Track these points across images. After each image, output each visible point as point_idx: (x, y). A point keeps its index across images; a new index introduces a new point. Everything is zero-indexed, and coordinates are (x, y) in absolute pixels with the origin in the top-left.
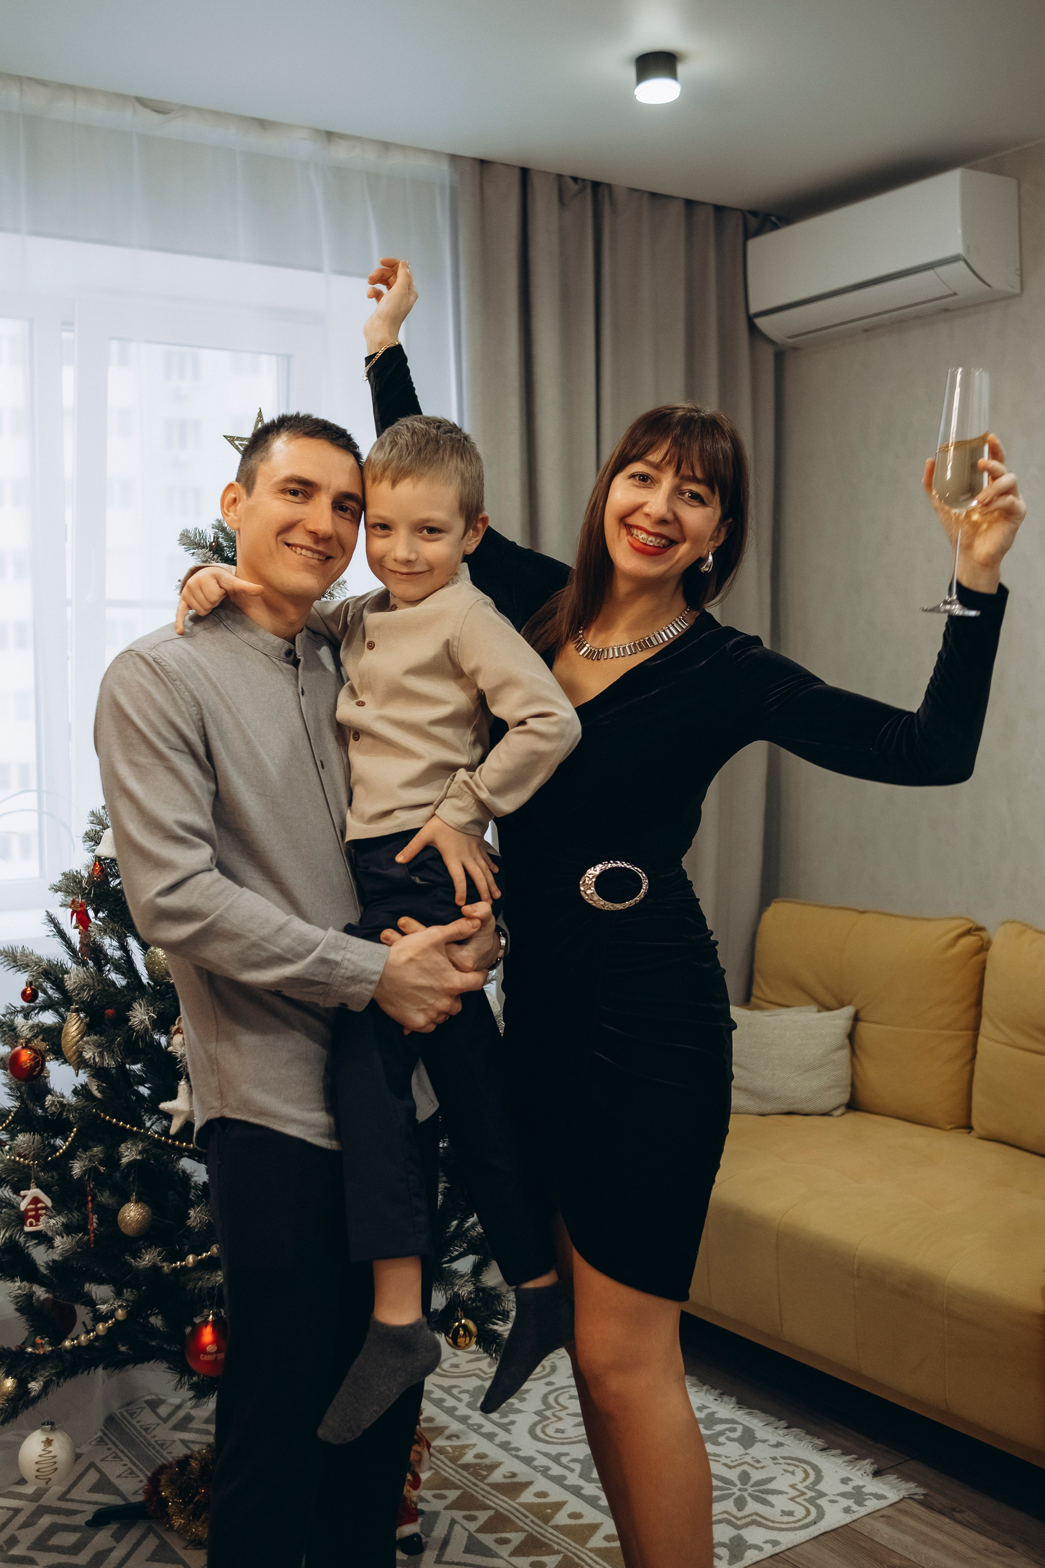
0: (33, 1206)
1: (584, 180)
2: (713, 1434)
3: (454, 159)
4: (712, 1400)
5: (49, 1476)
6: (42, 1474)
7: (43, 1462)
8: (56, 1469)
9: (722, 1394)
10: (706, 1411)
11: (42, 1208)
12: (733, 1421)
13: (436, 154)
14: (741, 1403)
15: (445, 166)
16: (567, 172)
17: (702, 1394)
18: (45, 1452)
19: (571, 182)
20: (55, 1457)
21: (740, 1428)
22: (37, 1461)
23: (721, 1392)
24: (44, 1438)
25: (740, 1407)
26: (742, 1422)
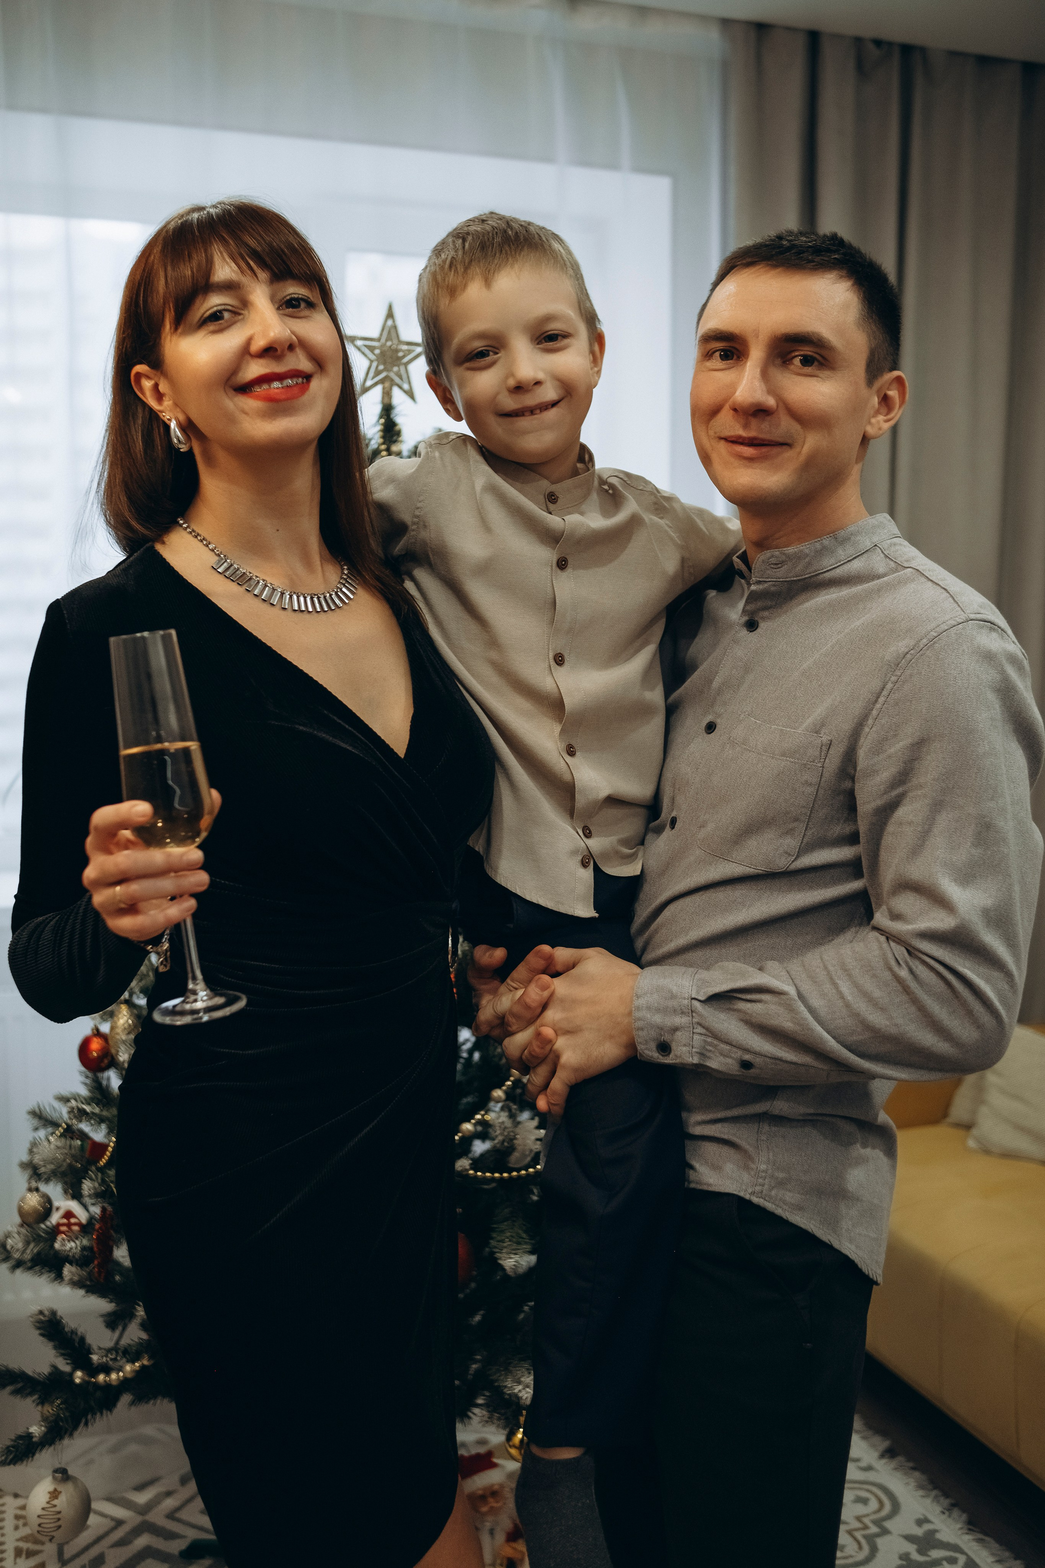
0: (65, 1221)
1: (890, 44)
2: (926, 1562)
3: (726, 23)
4: (938, 1512)
5: (52, 1534)
6: (43, 1530)
7: (45, 1517)
8: (60, 1527)
9: (953, 1505)
10: (927, 1527)
11: (75, 1224)
12: (956, 1548)
13: (703, 19)
14: (973, 1525)
15: (714, 36)
16: (868, 33)
17: (928, 1501)
18: (48, 1506)
19: (871, 47)
20: (59, 1512)
21: (962, 1559)
22: (39, 1514)
23: (953, 1502)
24: (51, 1489)
25: (970, 1529)
26: (966, 1550)
